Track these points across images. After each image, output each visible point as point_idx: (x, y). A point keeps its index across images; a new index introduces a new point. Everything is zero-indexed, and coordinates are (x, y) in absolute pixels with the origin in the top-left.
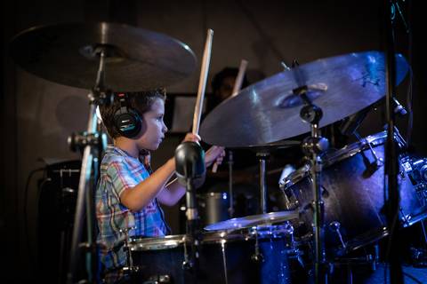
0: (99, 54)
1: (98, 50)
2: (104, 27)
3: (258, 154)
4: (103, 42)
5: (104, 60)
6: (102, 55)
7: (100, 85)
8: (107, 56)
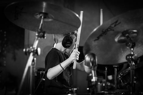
0: (41, 17)
1: (41, 15)
2: (44, 4)
3: (114, 66)
4: (43, 11)
5: (43, 19)
6: (43, 17)
7: (41, 29)
8: (45, 18)
